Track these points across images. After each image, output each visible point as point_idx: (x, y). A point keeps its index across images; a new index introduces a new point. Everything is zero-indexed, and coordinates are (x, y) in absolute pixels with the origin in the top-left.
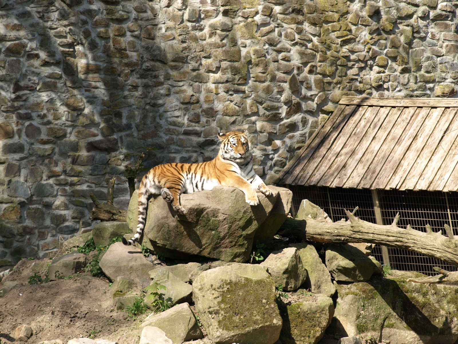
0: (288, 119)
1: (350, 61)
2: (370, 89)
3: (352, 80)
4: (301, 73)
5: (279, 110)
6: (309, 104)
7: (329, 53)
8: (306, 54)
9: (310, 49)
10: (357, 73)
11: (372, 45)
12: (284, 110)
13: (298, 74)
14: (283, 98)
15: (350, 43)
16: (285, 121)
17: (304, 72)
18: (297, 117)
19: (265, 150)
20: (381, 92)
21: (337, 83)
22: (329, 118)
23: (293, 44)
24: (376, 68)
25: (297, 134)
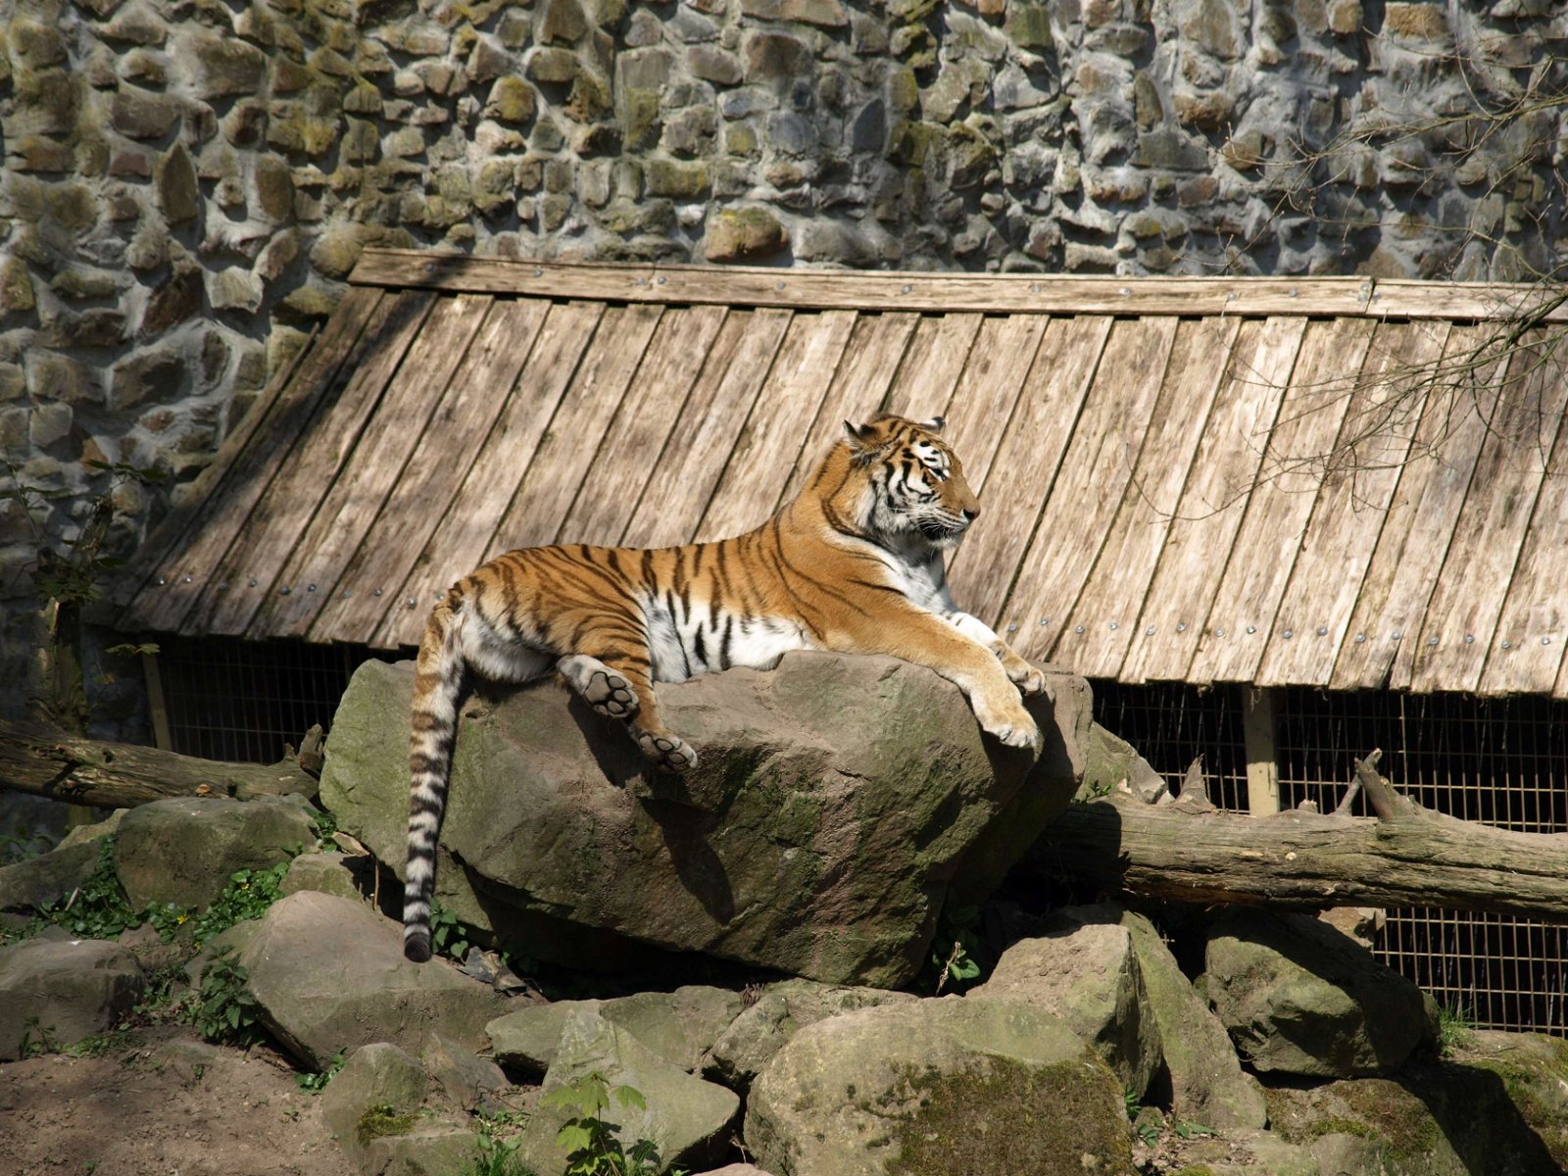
0: (150, 342)
1: (390, 92)
2: (468, 219)
3: (402, 177)
4: (207, 141)
5: (115, 304)
6: (232, 278)
7: (311, 56)
8: (229, 60)
9: (242, 37)
10: (420, 147)
11: (479, 27)
12: (137, 300)
13: (195, 148)
14: (134, 252)
15: (395, 17)
16: (141, 351)
17: (220, 137)
18: (190, 334)
19: (57, 477)
20: (508, 234)
21: (342, 193)
22: (313, 343)
23: (177, 12)
24: (491, 132)
25: (183, 408)
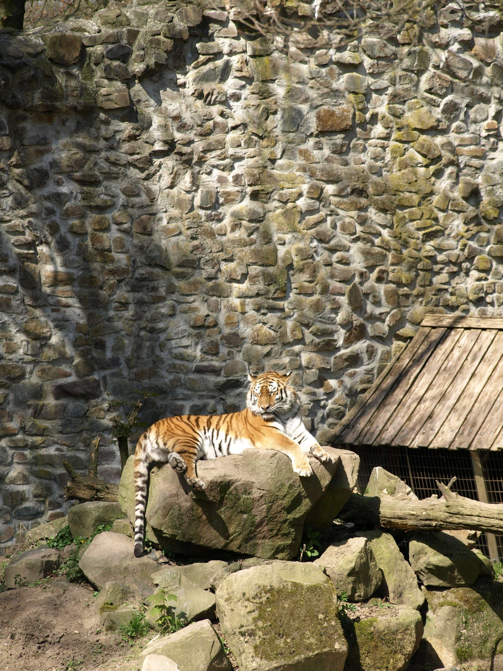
0: (346, 348)
1: (436, 263)
2: (466, 303)
3: (440, 290)
4: (366, 281)
5: (333, 336)
6: (377, 326)
7: (405, 252)
8: (373, 254)
9: (378, 246)
10: (447, 280)
11: (468, 239)
12: (340, 336)
13: (361, 284)
14: (340, 317)
15: (436, 237)
16: (343, 351)
17: (370, 280)
18: (361, 346)
19: (314, 394)
20: (482, 308)
21: (418, 296)
22: (407, 346)
23: (353, 239)
24: (474, 274)
25: (361, 370)
